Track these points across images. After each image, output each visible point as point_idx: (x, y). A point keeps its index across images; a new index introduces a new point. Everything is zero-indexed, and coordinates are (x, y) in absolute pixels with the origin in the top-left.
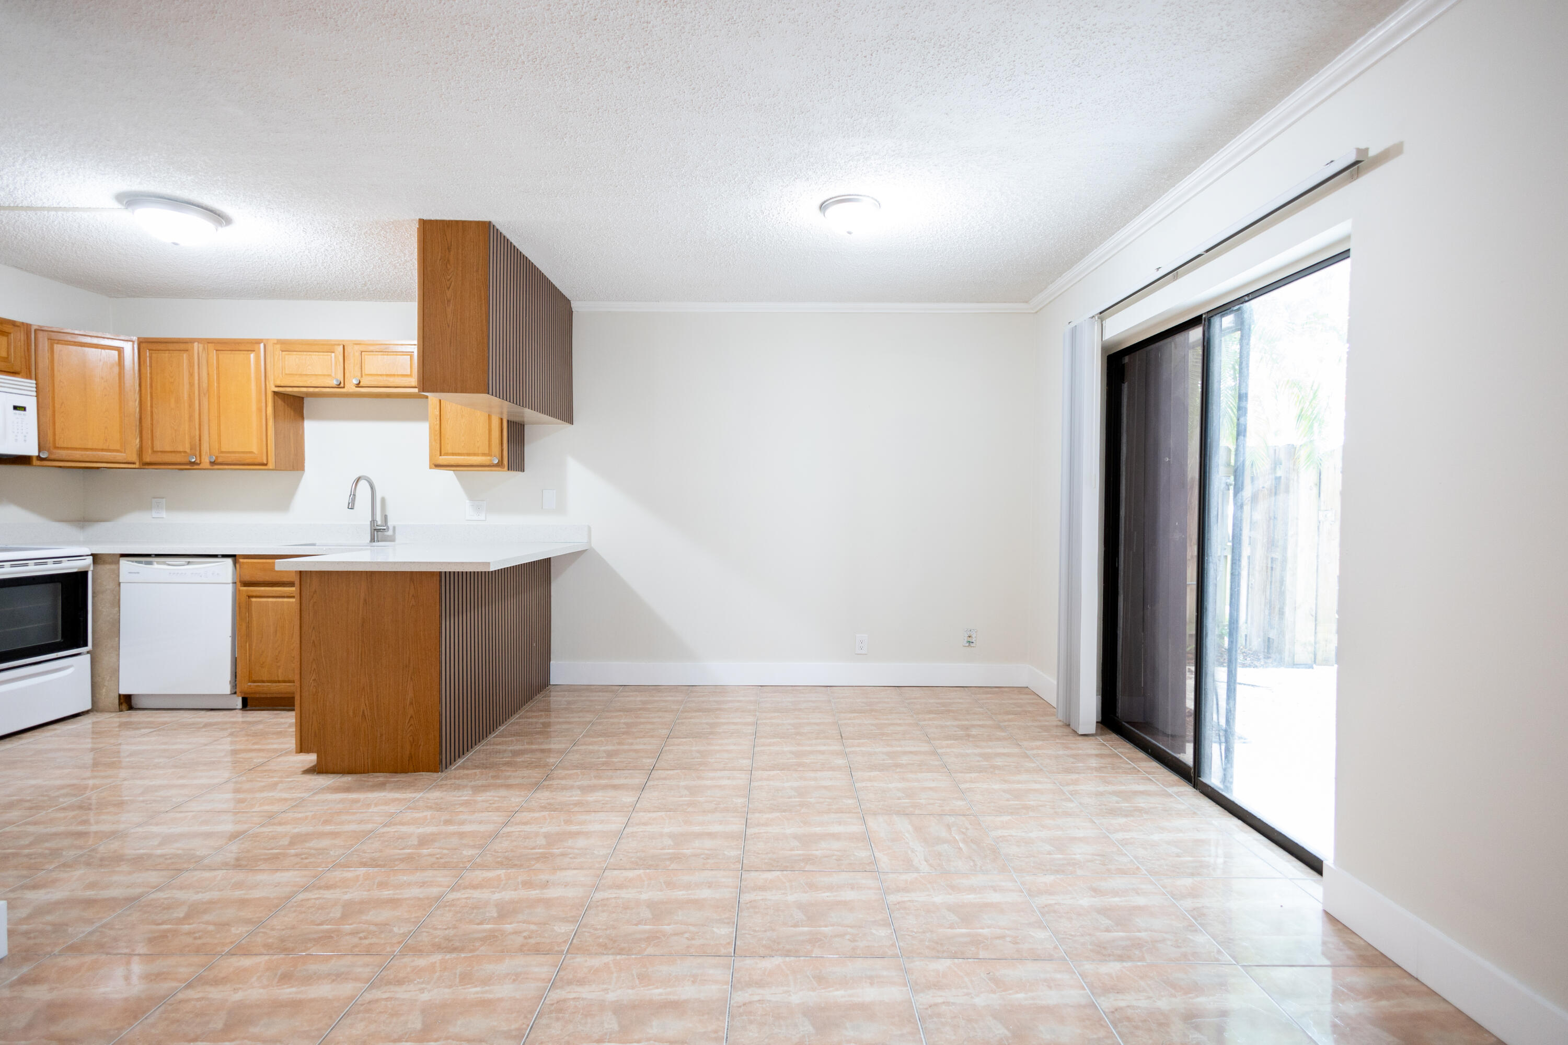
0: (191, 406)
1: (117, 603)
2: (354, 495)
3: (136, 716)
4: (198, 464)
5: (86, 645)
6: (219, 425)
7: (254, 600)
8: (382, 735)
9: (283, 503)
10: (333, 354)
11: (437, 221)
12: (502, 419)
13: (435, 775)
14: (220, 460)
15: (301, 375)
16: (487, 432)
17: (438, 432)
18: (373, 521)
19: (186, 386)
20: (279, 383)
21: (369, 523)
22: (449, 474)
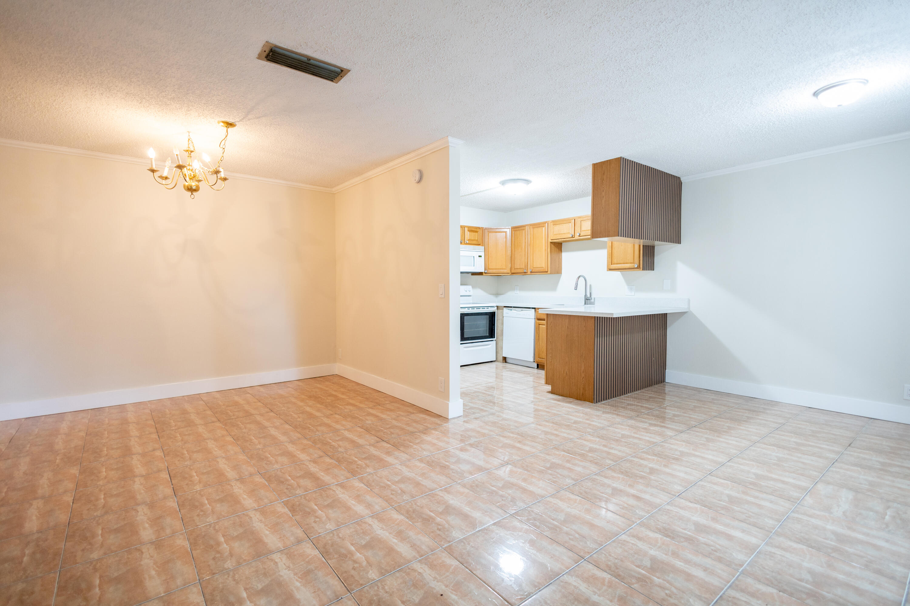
0: (525, 250)
1: (503, 324)
2: (577, 284)
3: (507, 365)
4: (527, 273)
5: (494, 338)
6: (533, 257)
7: (540, 326)
8: (572, 383)
9: (554, 287)
10: (570, 224)
11: (599, 163)
12: (640, 245)
13: (591, 404)
14: (533, 271)
15: (560, 234)
16: (633, 252)
17: (611, 254)
18: (586, 295)
19: (524, 243)
20: (552, 239)
21: (584, 296)
22: (618, 273)
